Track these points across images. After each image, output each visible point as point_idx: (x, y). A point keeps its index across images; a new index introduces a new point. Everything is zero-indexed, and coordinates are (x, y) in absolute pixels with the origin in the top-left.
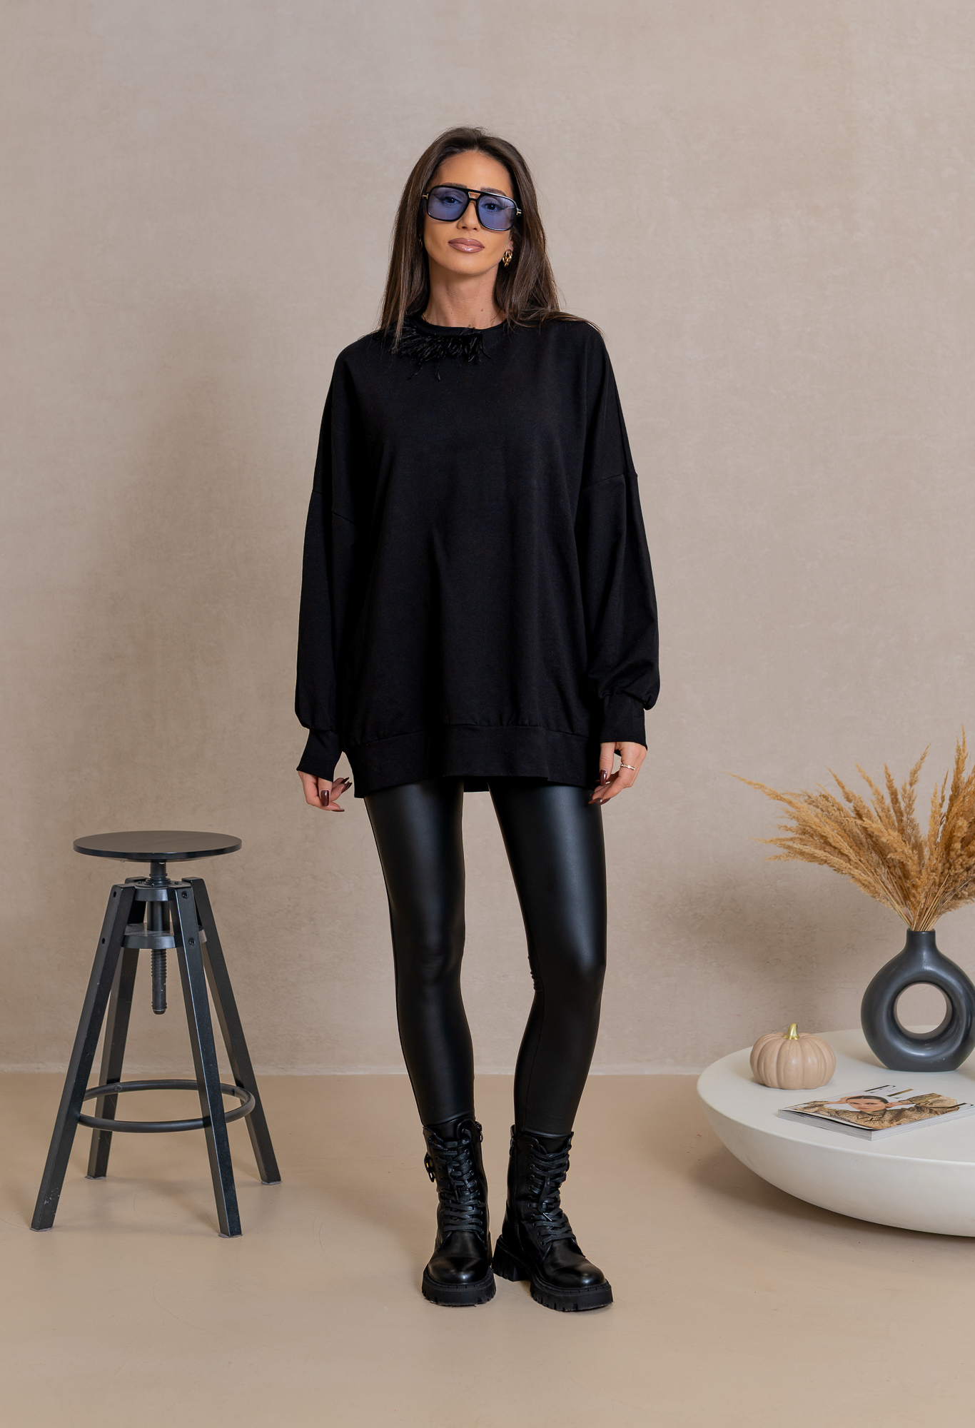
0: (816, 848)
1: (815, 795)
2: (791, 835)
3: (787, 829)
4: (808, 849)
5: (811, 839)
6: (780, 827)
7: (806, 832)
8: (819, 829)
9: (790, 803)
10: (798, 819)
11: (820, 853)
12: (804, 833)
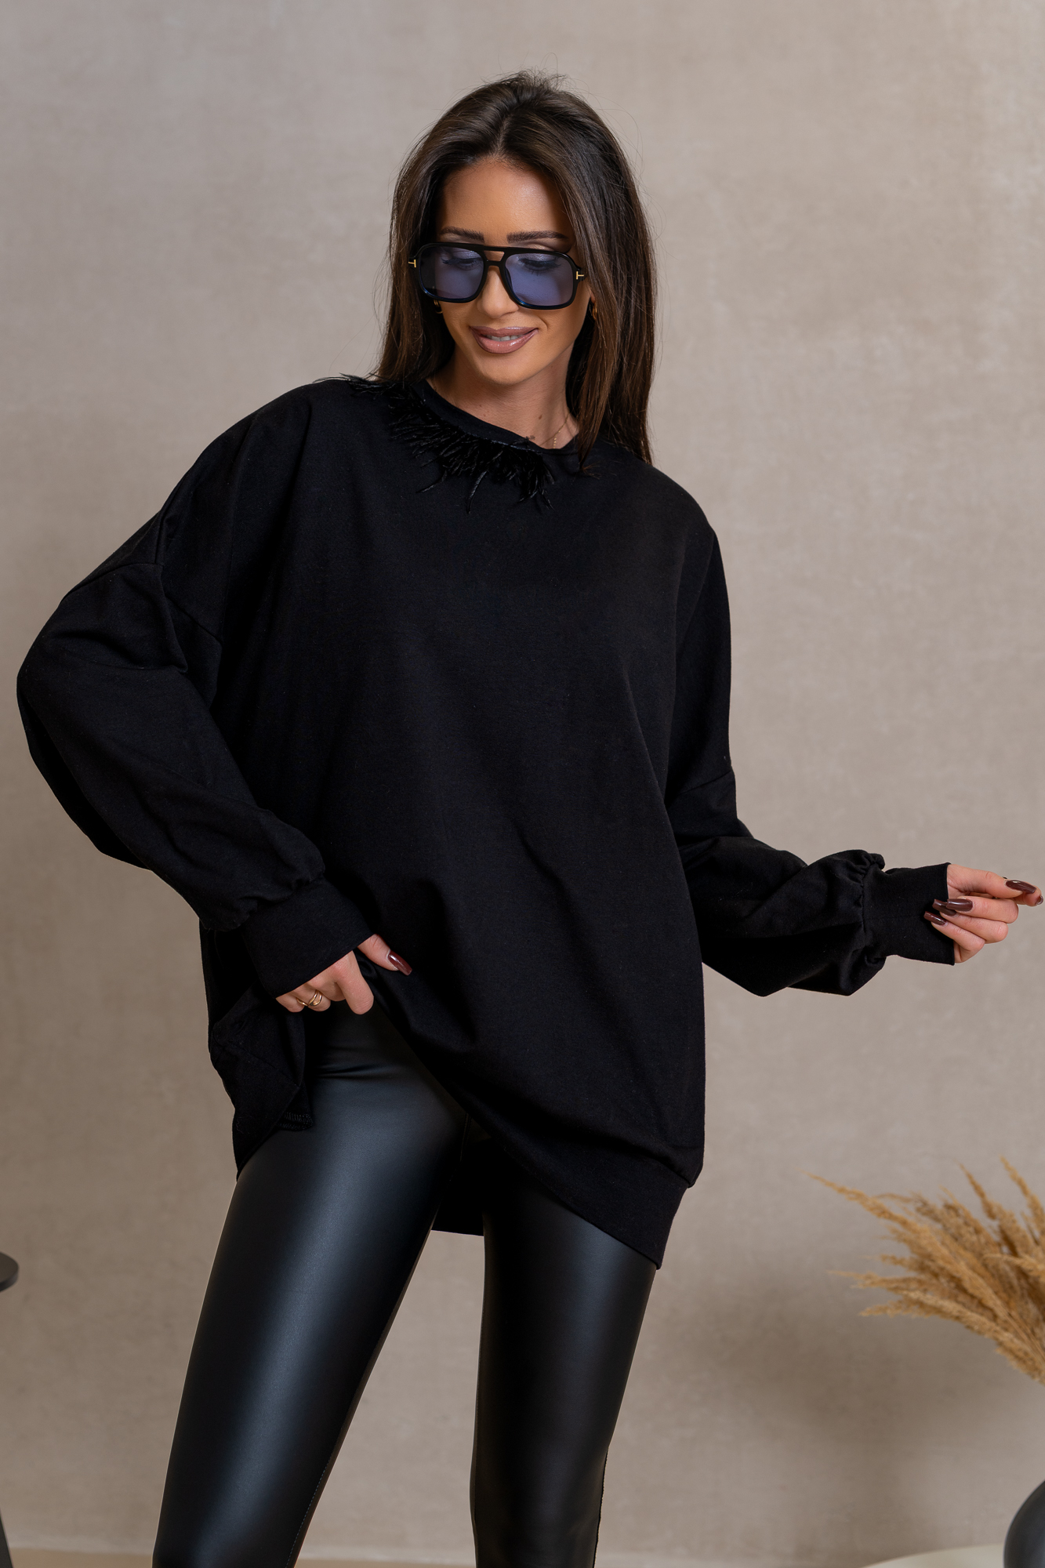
0: (943, 1297)
1: (938, 1205)
2: (902, 1273)
3: (897, 1261)
4: (931, 1299)
5: (934, 1281)
6: (884, 1258)
7: (925, 1265)
8: (948, 1267)
9: (904, 1223)
10: (910, 1243)
11: (949, 1306)
12: (922, 1268)
